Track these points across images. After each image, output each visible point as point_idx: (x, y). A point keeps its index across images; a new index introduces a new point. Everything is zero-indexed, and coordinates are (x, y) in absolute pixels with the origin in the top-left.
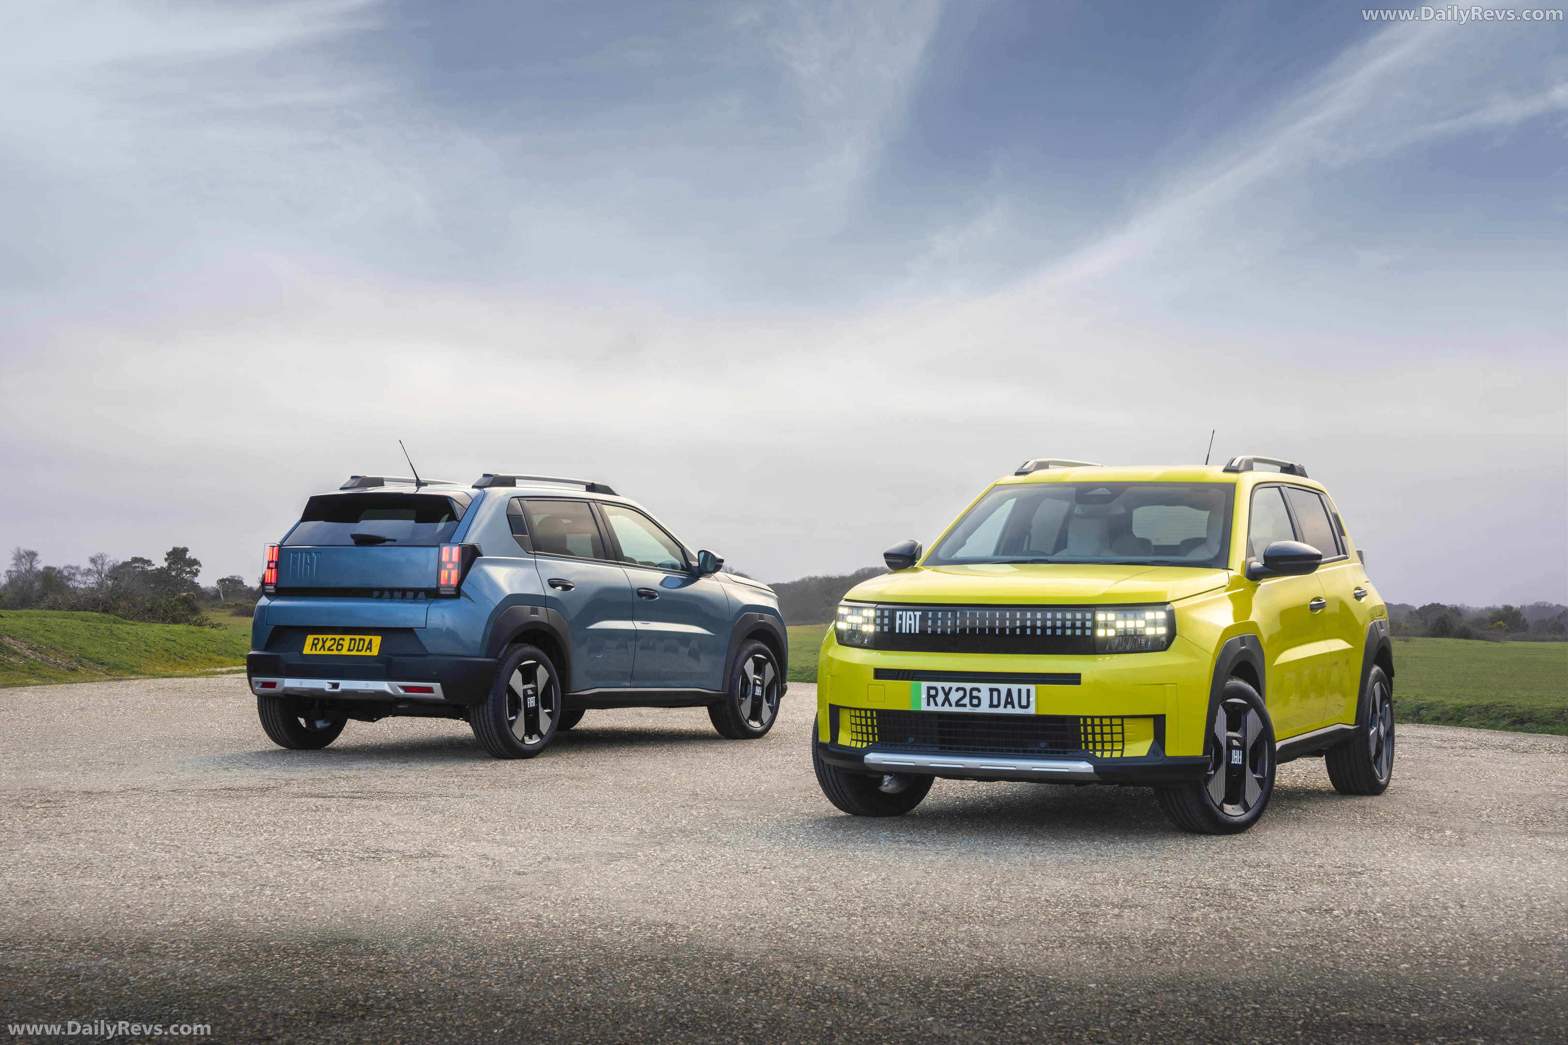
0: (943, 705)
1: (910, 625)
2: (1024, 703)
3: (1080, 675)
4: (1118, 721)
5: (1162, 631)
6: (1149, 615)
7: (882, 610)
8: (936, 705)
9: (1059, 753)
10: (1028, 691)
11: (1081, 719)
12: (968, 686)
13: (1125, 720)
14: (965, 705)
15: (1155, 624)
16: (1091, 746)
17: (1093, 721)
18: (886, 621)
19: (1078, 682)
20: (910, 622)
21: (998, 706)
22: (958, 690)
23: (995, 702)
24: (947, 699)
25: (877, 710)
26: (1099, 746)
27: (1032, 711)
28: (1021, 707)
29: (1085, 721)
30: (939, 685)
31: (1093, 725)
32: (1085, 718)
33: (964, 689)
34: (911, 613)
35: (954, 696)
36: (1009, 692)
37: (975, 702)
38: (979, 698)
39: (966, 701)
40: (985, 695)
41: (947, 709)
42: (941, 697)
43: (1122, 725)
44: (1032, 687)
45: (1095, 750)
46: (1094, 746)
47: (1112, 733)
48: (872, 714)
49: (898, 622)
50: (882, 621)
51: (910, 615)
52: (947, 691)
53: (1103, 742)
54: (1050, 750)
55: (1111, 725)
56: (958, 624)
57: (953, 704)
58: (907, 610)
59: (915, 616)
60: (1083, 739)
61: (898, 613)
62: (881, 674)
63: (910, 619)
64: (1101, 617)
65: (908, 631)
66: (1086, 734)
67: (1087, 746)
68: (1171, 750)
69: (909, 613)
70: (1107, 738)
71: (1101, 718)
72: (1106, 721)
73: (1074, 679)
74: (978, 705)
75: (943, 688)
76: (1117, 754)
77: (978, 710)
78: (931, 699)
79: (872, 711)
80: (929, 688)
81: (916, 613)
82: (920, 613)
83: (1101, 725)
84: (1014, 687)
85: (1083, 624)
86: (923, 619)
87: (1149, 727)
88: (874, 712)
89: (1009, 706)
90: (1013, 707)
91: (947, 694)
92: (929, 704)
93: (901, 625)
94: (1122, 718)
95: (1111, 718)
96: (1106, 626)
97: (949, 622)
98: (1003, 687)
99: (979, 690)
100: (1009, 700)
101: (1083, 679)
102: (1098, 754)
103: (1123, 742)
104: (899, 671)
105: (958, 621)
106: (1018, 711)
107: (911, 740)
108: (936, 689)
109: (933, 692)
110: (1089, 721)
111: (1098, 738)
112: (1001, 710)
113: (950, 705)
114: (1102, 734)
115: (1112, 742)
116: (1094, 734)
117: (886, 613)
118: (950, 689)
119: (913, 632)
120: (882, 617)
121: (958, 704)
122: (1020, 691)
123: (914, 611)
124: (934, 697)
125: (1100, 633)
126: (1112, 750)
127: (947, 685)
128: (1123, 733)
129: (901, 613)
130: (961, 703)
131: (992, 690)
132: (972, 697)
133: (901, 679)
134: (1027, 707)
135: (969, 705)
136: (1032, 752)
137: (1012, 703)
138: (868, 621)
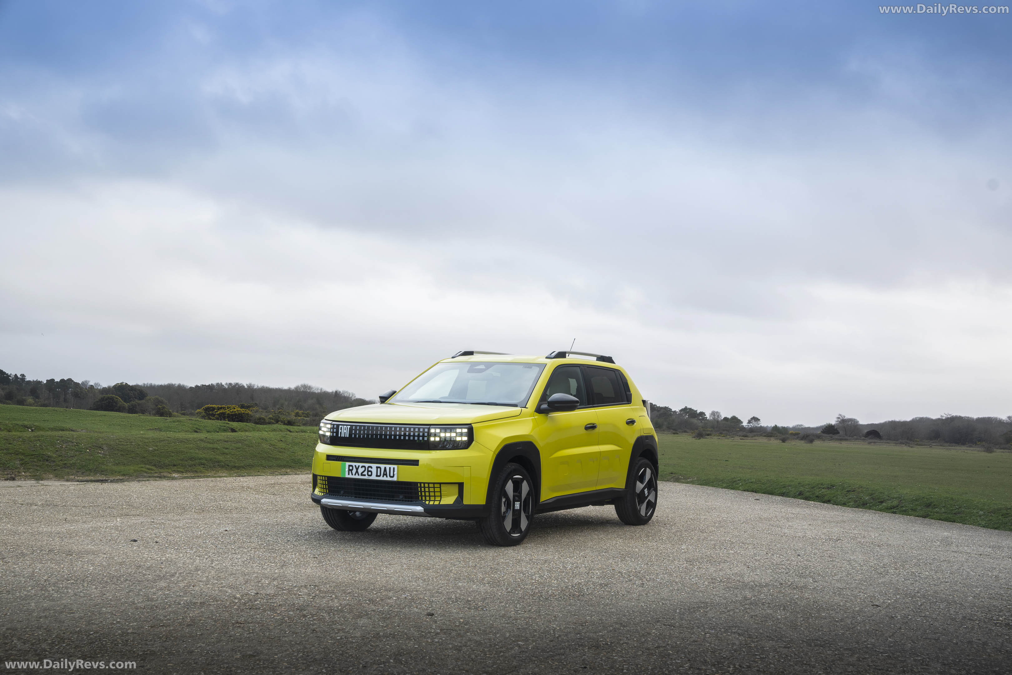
0: (355, 475)
1: (345, 432)
2: (392, 475)
3: (418, 460)
4: (438, 486)
5: (465, 438)
6: (459, 430)
7: (334, 425)
8: (352, 474)
9: (408, 501)
10: (394, 468)
11: (419, 484)
12: (367, 465)
13: (442, 485)
14: (365, 475)
15: (461, 434)
16: (424, 498)
17: (424, 485)
18: (335, 430)
19: (418, 465)
21: (380, 476)
22: (362, 467)
23: (379, 474)
24: (357, 472)
25: (327, 477)
26: (428, 498)
27: (395, 479)
28: (390, 477)
29: (421, 485)
30: (353, 464)
31: (424, 487)
32: (421, 483)
33: (364, 467)
34: (346, 426)
35: (361, 470)
36: (385, 468)
37: (370, 473)
38: (371, 471)
39: (366, 473)
40: (374, 470)
41: (357, 477)
42: (354, 471)
43: (440, 487)
44: (396, 466)
45: (426, 500)
46: (425, 498)
47: (434, 492)
48: (325, 478)
49: (340, 431)
50: (333, 430)
51: (345, 428)
52: (357, 467)
53: (430, 496)
54: (404, 499)
55: (434, 487)
57: (360, 474)
58: (344, 425)
59: (347, 428)
60: (420, 495)
61: (340, 426)
62: (330, 458)
63: (345, 430)
64: (432, 431)
65: (344, 436)
66: (421, 492)
67: (422, 498)
68: (466, 501)
69: (345, 426)
70: (432, 494)
71: (429, 483)
72: (431, 485)
73: (416, 463)
74: (371, 475)
75: (355, 466)
76: (437, 503)
77: (371, 478)
78: (350, 472)
79: (325, 476)
80: (349, 466)
82: (350, 427)
83: (429, 487)
84: (388, 466)
85: (424, 434)
86: (351, 430)
87: (456, 489)
89: (385, 476)
90: (387, 477)
91: (357, 469)
92: (349, 474)
93: (341, 433)
94: (440, 484)
95: (434, 483)
96: (435, 435)
97: (362, 431)
98: (383, 466)
99: (371, 467)
100: (385, 473)
101: (420, 463)
102: (427, 502)
103: (441, 496)
104: (338, 456)
106: (389, 479)
107: (342, 492)
108: (352, 466)
109: (351, 468)
110: (422, 485)
111: (427, 494)
112: (381, 478)
113: (359, 475)
114: (429, 492)
115: (435, 496)
116: (425, 492)
117: (335, 426)
118: (359, 466)
119: (346, 436)
120: (333, 428)
121: (362, 475)
122: (390, 468)
123: (347, 425)
124: (352, 470)
125: (432, 439)
126: (435, 501)
127: (357, 464)
128: (440, 492)
131: (377, 468)
132: (368, 471)
133: (339, 461)
134: (393, 477)
135: (367, 475)
136: (396, 500)
137: (386, 475)
138: (328, 430)
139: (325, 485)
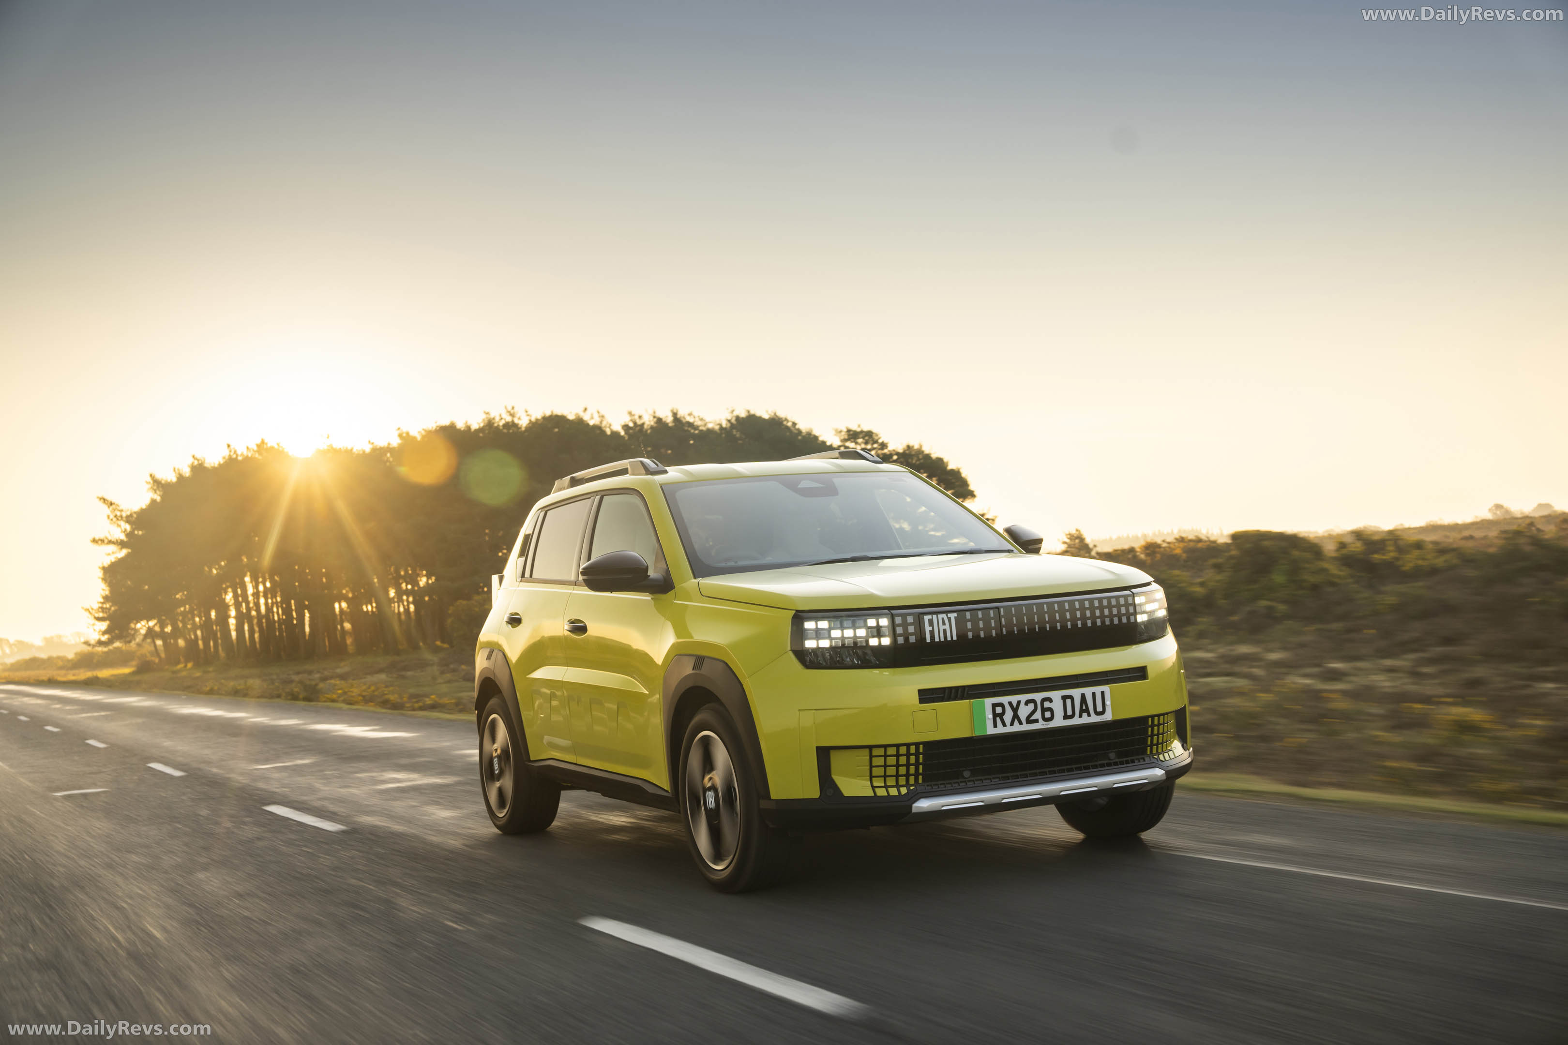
0: (1012, 724)
1: (945, 631)
2: (1100, 709)
3: (1145, 667)
7: (902, 617)
8: (1004, 725)
9: (1127, 762)
10: (1103, 693)
11: (1150, 719)
12: (1038, 696)
14: (1036, 721)
16: (1154, 750)
17: (1154, 721)
18: (911, 629)
19: (1145, 676)
20: (944, 627)
21: (1072, 716)
22: (1027, 703)
23: (1069, 712)
24: (1016, 717)
25: (924, 743)
27: (1108, 716)
28: (1097, 713)
29: (1151, 722)
30: (1004, 700)
31: (1154, 726)
32: (1153, 717)
33: (1033, 701)
34: (944, 616)
35: (1024, 712)
36: (1083, 696)
37: (1048, 714)
38: (1051, 710)
39: (1038, 715)
40: (1057, 706)
41: (1017, 728)
42: (1009, 714)
44: (1106, 688)
45: (1157, 754)
46: (1158, 749)
47: (1164, 733)
48: (917, 749)
49: (928, 629)
50: (905, 629)
51: (943, 619)
52: (1015, 705)
53: (1160, 744)
54: (1116, 760)
56: (1003, 623)
57: (1024, 720)
58: (937, 613)
59: (949, 619)
60: (1150, 742)
61: (927, 618)
62: (927, 696)
63: (944, 624)
65: (942, 639)
67: (1151, 751)
69: (940, 616)
73: (1140, 673)
74: (1051, 718)
75: (1010, 703)
76: (1171, 755)
77: (1051, 725)
78: (998, 719)
79: (917, 745)
80: (994, 706)
81: (949, 615)
82: (955, 615)
84: (1088, 691)
86: (960, 621)
88: (921, 746)
89: (1085, 715)
90: (1089, 715)
91: (1015, 710)
92: (995, 726)
93: (932, 632)
97: (993, 622)
98: (1076, 693)
99: (1050, 700)
100: (1084, 708)
101: (1151, 672)
102: (1161, 758)
103: (1171, 741)
104: (950, 689)
105: (1003, 620)
106: (1094, 719)
107: (967, 774)
108: (1001, 705)
109: (999, 710)
112: (1076, 721)
113: (1021, 723)
115: (1166, 742)
117: (910, 619)
118: (1019, 702)
119: (949, 639)
120: (905, 625)
121: (1029, 721)
122: (1094, 694)
123: (946, 612)
124: (1001, 715)
126: (1168, 752)
127: (1014, 699)
128: (1170, 731)
129: (930, 617)
130: (1033, 718)
131: (1064, 698)
132: (1044, 710)
133: (955, 699)
134: (1103, 713)
135: (1041, 720)
136: (1102, 766)
137: (1087, 711)
138: (878, 632)
139: (908, 765)
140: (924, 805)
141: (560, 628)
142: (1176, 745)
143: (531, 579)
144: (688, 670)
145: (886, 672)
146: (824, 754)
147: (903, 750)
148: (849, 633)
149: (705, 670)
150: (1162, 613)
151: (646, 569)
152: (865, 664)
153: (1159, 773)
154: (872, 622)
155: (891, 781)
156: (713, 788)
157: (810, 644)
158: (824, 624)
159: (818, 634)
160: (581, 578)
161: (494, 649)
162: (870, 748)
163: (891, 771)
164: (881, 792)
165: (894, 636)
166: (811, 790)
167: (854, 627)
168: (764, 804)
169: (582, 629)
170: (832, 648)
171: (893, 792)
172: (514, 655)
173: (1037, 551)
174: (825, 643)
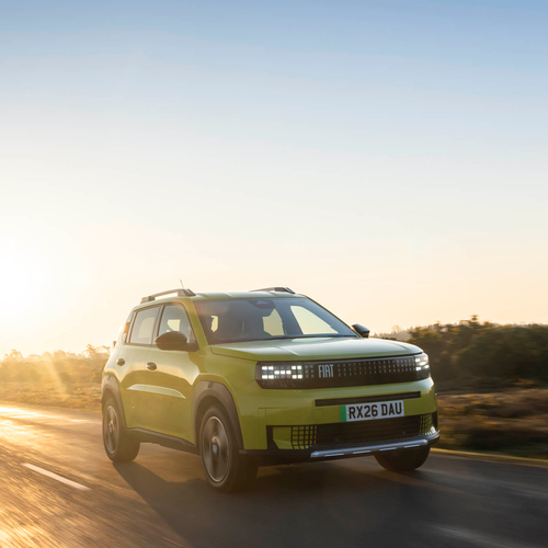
0: (358, 417)
1: (328, 372)
7: (308, 365)
8: (355, 417)
9: (410, 436)
10: (400, 403)
12: (370, 404)
16: (423, 431)
18: (312, 371)
19: (419, 396)
21: (386, 414)
22: (365, 407)
23: (385, 412)
24: (360, 414)
27: (402, 414)
28: (398, 413)
29: (421, 417)
30: (355, 406)
32: (423, 415)
33: (368, 406)
34: (327, 365)
35: (364, 411)
36: (391, 405)
37: (375, 413)
38: (376, 411)
39: (370, 413)
40: (379, 409)
41: (360, 419)
42: (357, 413)
44: (402, 401)
48: (314, 427)
49: (320, 372)
50: (308, 372)
51: (327, 367)
52: (360, 408)
54: (405, 435)
56: (355, 369)
58: (325, 364)
59: (330, 367)
60: (420, 427)
61: (319, 366)
62: (319, 403)
63: (327, 369)
65: (327, 377)
66: (421, 424)
67: (421, 431)
73: (418, 394)
74: (376, 415)
75: (358, 407)
77: (376, 418)
78: (352, 414)
80: (350, 408)
81: (330, 365)
82: (333, 365)
84: (393, 402)
86: (335, 368)
88: (316, 426)
89: (392, 413)
90: (394, 413)
91: (360, 411)
92: (350, 417)
93: (322, 373)
96: (418, 365)
97: (350, 369)
98: (388, 403)
99: (376, 406)
100: (391, 410)
101: (421, 394)
102: (426, 435)
106: (396, 415)
108: (353, 408)
109: (352, 410)
112: (388, 416)
113: (362, 416)
117: (311, 367)
118: (362, 407)
119: (330, 376)
121: (366, 416)
122: (396, 404)
125: (417, 369)
127: (359, 405)
129: (321, 366)
130: (367, 414)
131: (382, 405)
132: (373, 411)
133: (332, 405)
134: (400, 412)
135: (371, 415)
136: (400, 437)
138: (296, 372)
139: (309, 435)
140: (316, 454)
141: (143, 366)
142: (433, 429)
143: (129, 343)
144: (206, 388)
145: (300, 391)
146: (270, 429)
147: (307, 428)
148: (283, 372)
149: (214, 388)
150: (427, 367)
151: (186, 340)
152: (290, 387)
153: (425, 441)
154: (294, 368)
155: (301, 443)
156: (216, 444)
157: (264, 377)
158: (271, 368)
159: (268, 372)
160: (154, 343)
161: (111, 375)
162: (292, 426)
163: (301, 438)
164: (297, 448)
165: (304, 374)
166: (263, 446)
167: (286, 370)
168: (241, 452)
169: (155, 367)
170: (275, 380)
171: (302, 447)
172: (121, 379)
173: (367, 337)
174: (271, 377)
